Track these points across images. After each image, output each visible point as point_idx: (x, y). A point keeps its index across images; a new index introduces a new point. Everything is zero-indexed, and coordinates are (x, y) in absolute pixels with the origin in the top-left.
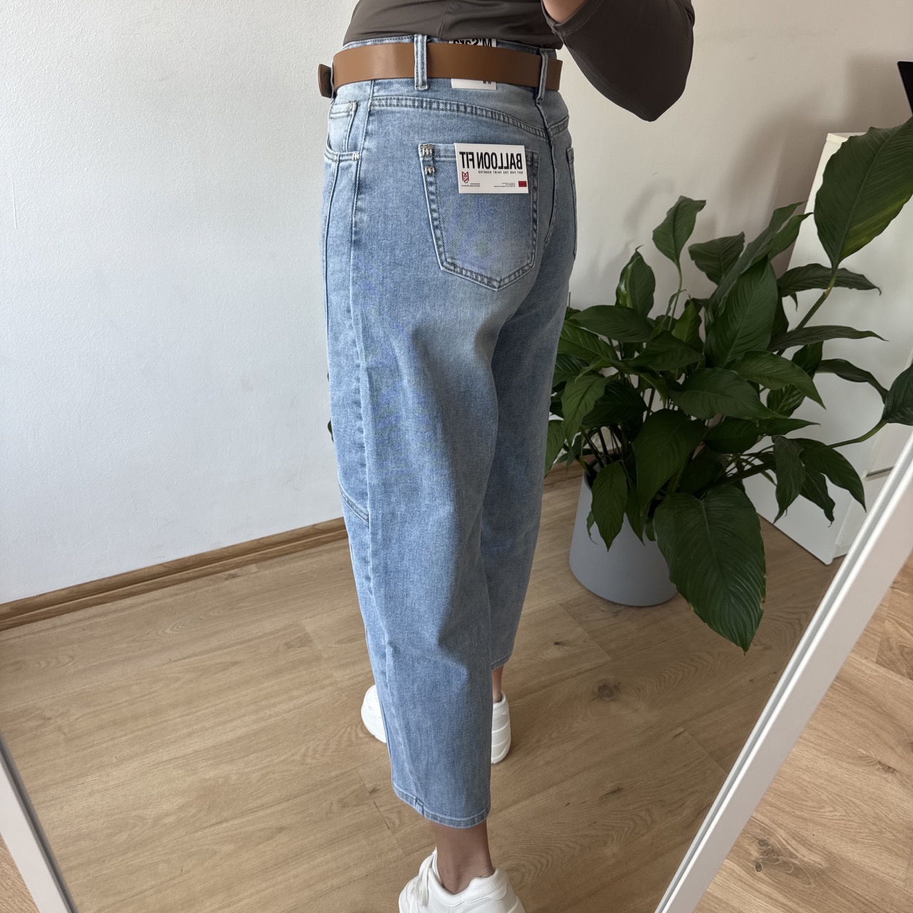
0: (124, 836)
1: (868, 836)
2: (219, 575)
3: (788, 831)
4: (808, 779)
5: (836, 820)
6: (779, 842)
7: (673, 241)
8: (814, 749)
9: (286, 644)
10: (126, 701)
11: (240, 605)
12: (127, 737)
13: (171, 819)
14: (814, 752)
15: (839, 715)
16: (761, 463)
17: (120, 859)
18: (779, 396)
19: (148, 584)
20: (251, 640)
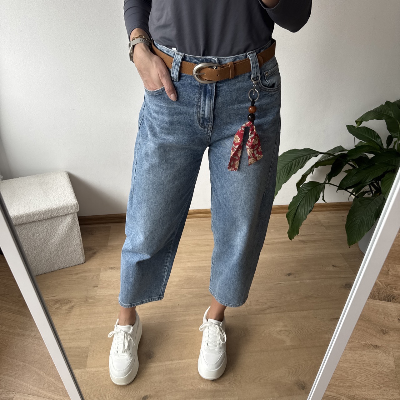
1: (379, 384)
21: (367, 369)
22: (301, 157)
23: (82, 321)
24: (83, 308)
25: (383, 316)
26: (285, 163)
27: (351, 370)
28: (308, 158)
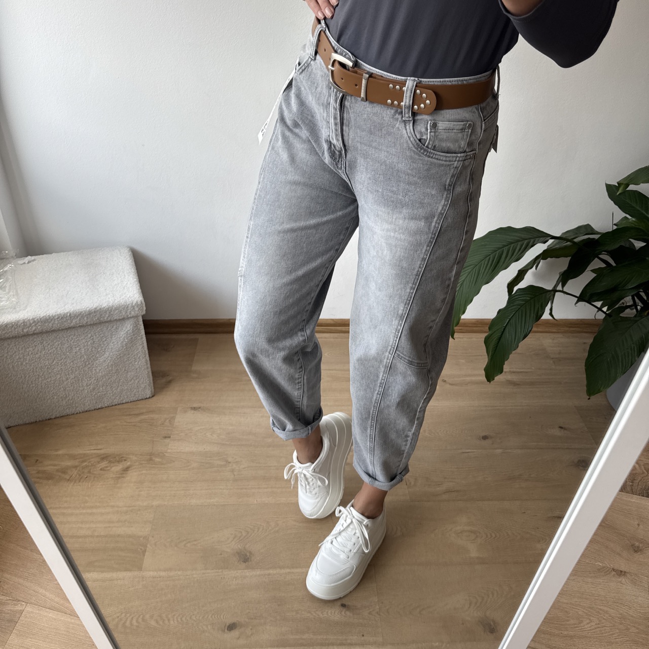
1: (619, 635)
21: (601, 609)
22: (518, 241)
23: (142, 493)
24: (144, 472)
25: (636, 523)
26: (490, 249)
27: (573, 609)
28: (531, 244)
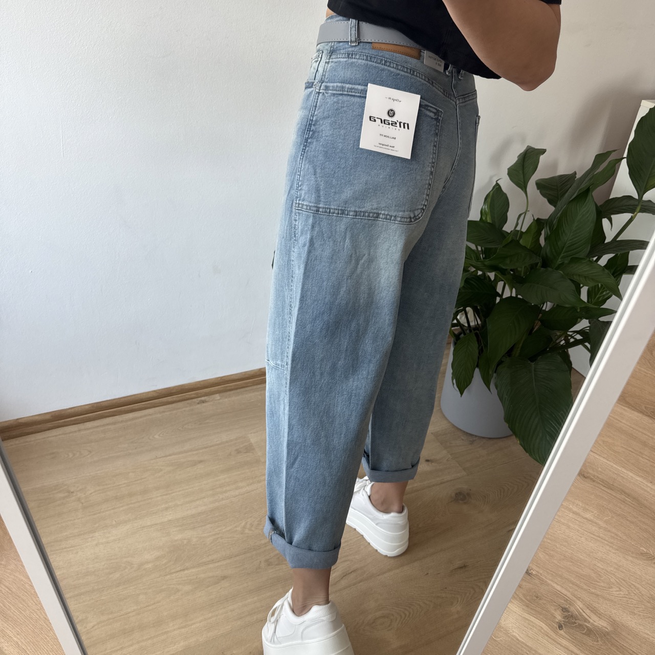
0: (117, 575)
1: (644, 610)
2: (194, 400)
3: (584, 603)
4: (602, 567)
5: (620, 597)
6: (577, 610)
7: (522, 176)
8: (608, 545)
9: (237, 450)
10: (125, 483)
11: (207, 421)
12: (124, 508)
13: (150, 565)
14: (608, 548)
15: (628, 522)
16: (582, 338)
17: (114, 590)
18: (596, 290)
19: (145, 404)
20: (213, 446)
27: (607, 576)
